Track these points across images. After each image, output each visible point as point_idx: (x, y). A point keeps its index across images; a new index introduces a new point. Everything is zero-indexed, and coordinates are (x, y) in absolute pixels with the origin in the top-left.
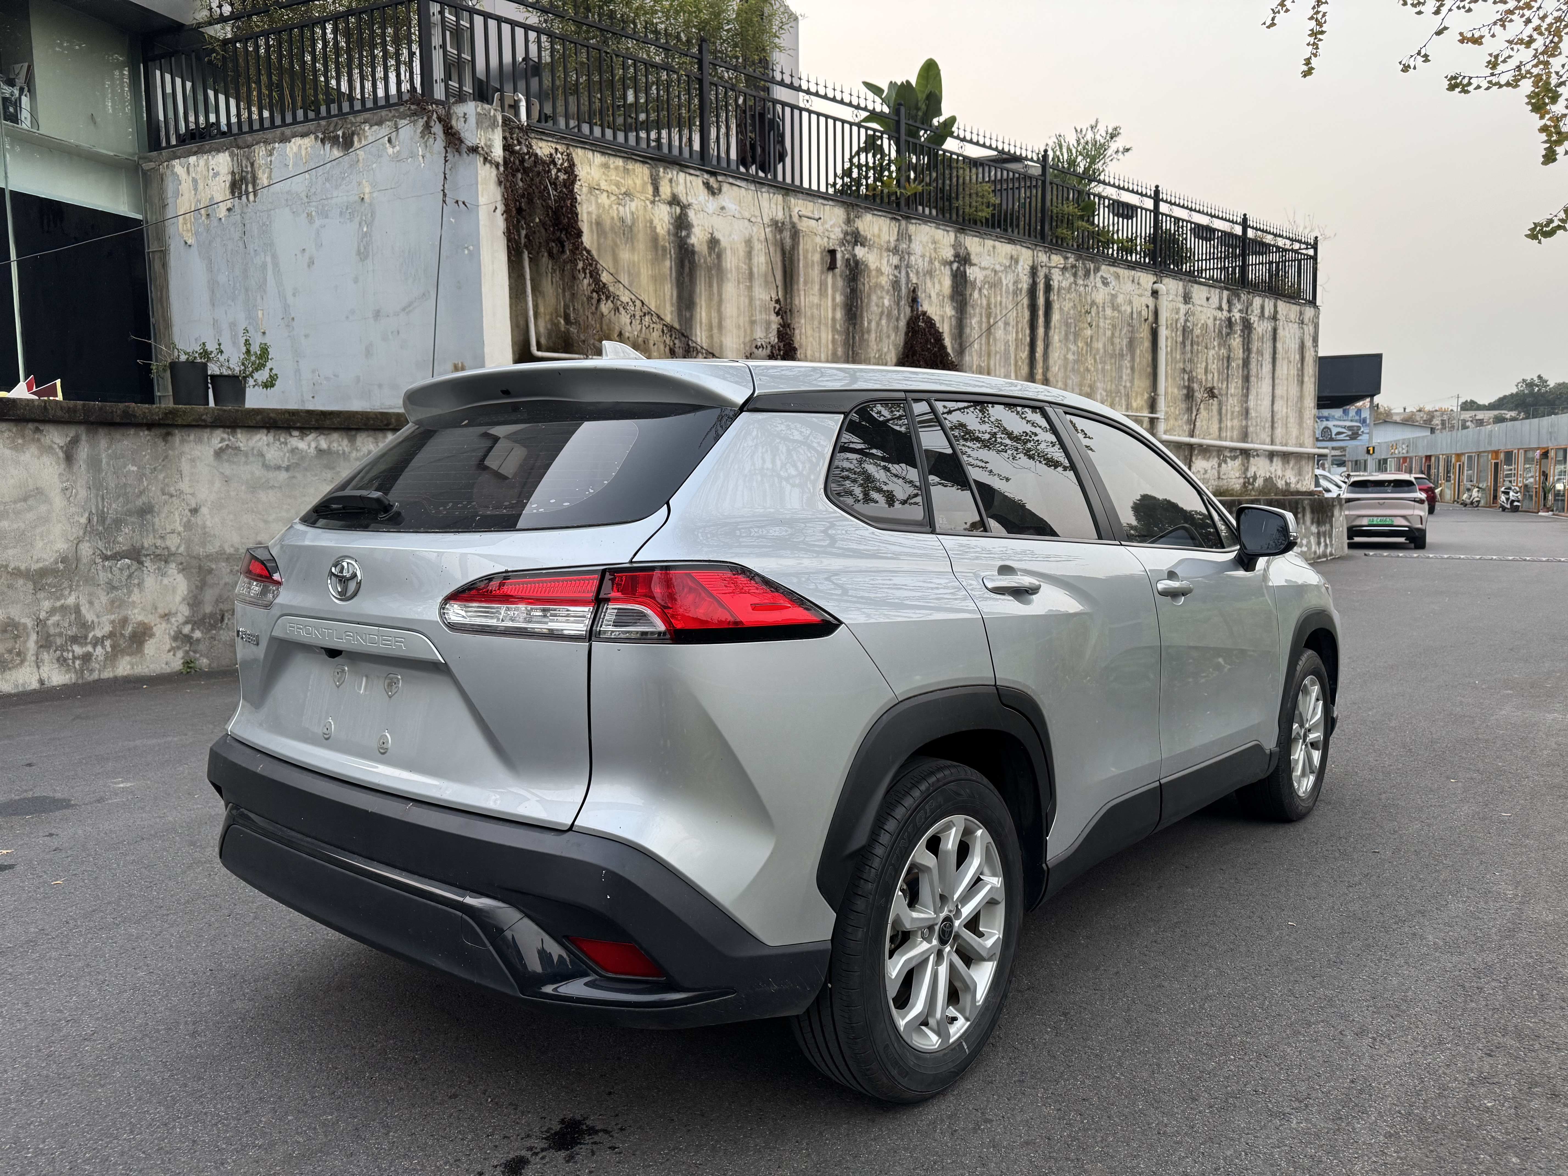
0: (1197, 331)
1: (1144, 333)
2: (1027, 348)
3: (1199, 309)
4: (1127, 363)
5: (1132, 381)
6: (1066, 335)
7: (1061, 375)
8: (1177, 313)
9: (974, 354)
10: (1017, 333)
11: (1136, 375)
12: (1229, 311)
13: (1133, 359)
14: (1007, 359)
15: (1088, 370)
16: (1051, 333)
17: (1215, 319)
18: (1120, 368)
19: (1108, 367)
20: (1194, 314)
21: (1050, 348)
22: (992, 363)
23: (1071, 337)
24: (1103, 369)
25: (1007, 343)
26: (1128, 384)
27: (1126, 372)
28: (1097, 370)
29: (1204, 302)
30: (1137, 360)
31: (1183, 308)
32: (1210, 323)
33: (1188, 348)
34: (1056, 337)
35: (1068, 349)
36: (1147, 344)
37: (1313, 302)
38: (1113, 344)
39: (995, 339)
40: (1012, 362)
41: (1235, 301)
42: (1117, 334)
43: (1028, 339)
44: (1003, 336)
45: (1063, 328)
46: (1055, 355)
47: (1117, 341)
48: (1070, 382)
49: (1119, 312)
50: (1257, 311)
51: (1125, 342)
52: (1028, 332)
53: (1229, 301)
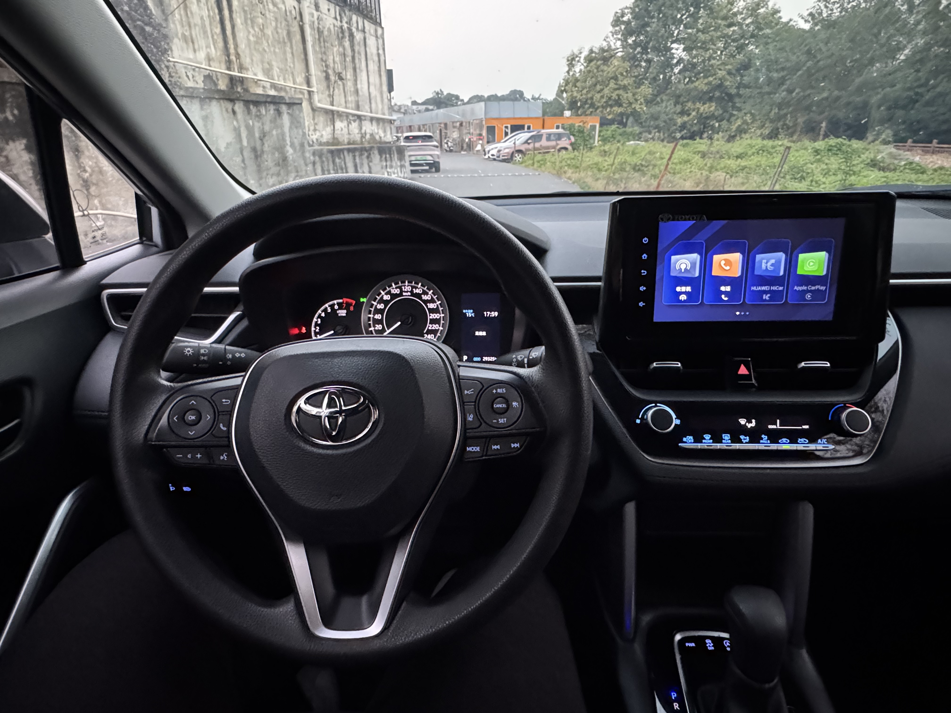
0: (326, 33)
1: (296, 29)
2: (219, 26)
3: (325, 16)
4: (288, 49)
5: (294, 63)
6: (246, 19)
7: (247, 51)
8: (313, 17)
9: (177, 23)
10: (208, 10)
11: (296, 60)
12: (341, 22)
13: (292, 47)
14: (205, 32)
15: (264, 50)
16: (234, 16)
17: (334, 26)
18: (285, 53)
19: (277, 50)
20: (322, 20)
21: (236, 29)
22: (193, 33)
23: (249, 22)
24: (274, 51)
25: (202, 18)
26: (292, 66)
27: (289, 56)
28: (270, 51)
29: (326, 12)
30: (295, 48)
31: (316, 14)
32: (332, 27)
33: (322, 44)
34: (239, 21)
35: (249, 32)
36: (298, 37)
37: (380, 24)
38: (277, 33)
39: (191, 13)
40: (210, 36)
41: (343, 15)
42: (279, 25)
43: (218, 17)
44: (197, 11)
45: (242, 14)
46: (241, 35)
47: (280, 31)
48: (254, 59)
49: (278, 8)
50: (355, 25)
51: (285, 33)
52: (217, 11)
53: (340, 15)
